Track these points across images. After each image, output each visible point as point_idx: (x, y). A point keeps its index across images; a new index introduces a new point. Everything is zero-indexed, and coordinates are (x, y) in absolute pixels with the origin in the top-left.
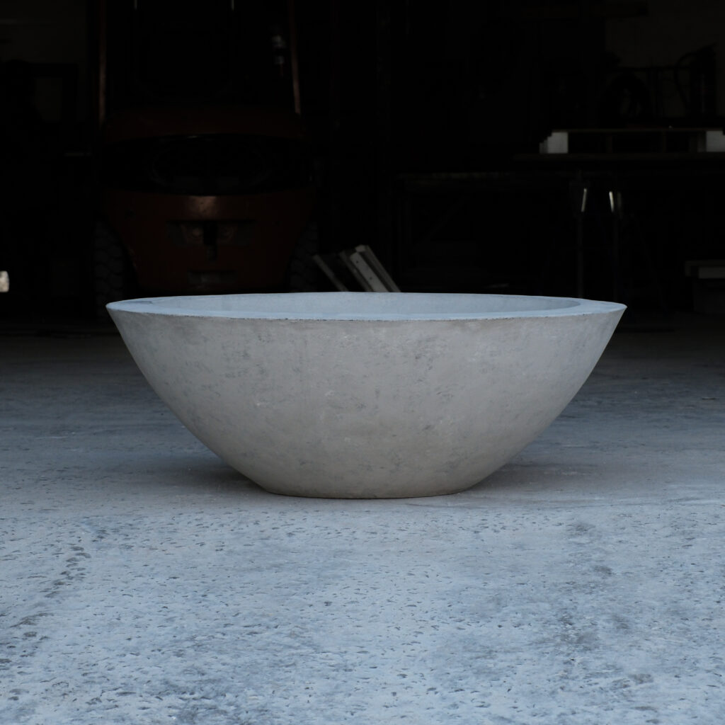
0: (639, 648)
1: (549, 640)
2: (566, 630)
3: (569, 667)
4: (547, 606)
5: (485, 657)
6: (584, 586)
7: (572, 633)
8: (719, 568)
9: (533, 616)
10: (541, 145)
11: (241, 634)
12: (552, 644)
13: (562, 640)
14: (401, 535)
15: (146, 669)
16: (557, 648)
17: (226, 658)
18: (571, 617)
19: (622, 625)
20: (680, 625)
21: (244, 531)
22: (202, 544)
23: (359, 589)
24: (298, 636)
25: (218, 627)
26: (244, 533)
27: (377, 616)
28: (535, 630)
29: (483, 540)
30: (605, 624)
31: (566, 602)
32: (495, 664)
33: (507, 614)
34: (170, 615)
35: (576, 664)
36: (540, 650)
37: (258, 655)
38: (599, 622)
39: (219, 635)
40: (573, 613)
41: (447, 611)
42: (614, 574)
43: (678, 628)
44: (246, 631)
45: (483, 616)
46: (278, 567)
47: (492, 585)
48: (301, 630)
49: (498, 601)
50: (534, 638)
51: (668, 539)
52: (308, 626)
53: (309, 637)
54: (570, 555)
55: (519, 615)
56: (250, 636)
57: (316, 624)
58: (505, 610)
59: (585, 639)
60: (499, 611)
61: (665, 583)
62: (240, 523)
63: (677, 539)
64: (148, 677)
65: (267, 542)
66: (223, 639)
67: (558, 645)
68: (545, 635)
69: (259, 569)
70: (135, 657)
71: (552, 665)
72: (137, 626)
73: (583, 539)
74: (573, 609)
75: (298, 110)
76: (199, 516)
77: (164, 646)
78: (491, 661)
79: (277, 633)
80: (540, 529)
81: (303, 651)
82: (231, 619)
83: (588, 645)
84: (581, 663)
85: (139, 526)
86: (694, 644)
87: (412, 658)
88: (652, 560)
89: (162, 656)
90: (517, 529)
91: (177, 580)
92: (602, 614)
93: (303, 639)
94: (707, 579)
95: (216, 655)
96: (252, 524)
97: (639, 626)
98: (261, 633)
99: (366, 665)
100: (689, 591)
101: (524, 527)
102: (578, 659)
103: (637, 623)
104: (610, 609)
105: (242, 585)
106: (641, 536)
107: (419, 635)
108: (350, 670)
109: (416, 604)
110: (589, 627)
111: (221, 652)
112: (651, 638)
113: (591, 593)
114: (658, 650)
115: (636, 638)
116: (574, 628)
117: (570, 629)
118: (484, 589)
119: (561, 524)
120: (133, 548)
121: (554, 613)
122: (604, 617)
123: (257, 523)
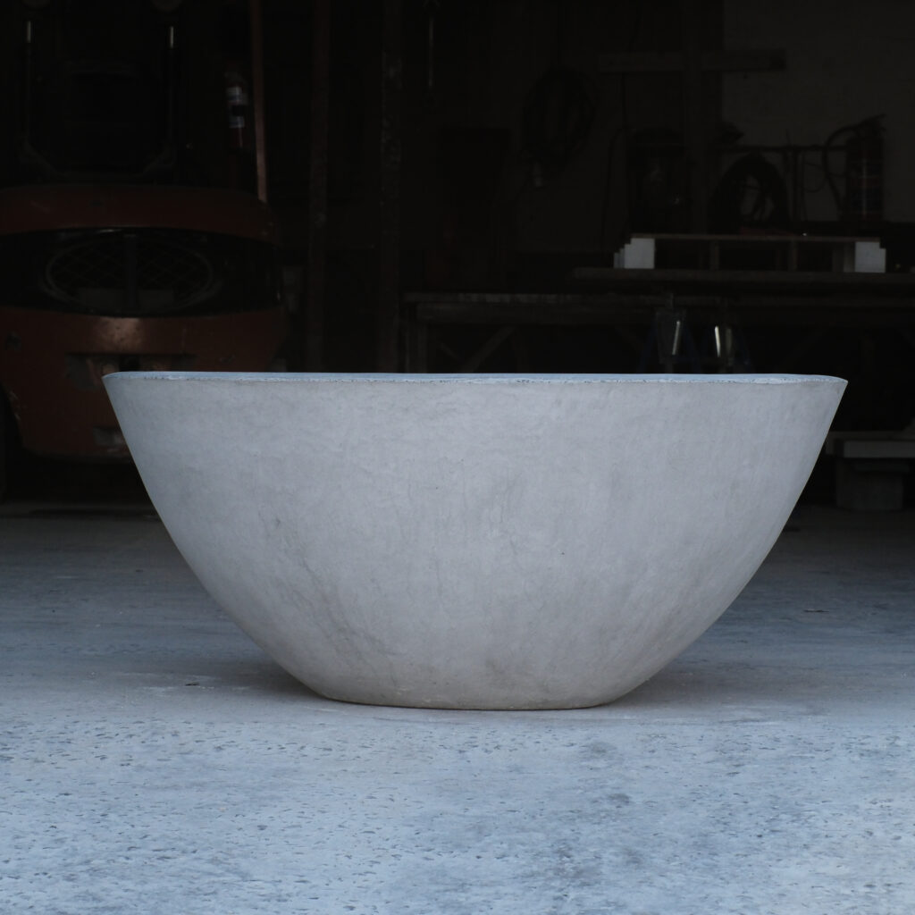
0: (651, 885)
1: (539, 874)
2: (564, 863)
3: (560, 903)
4: (541, 836)
5: (456, 890)
6: (593, 815)
7: (568, 867)
8: (769, 799)
9: (522, 847)
10: (616, 255)
11: (150, 858)
12: (542, 878)
13: (555, 874)
14: (362, 752)
15: (28, 894)
16: (548, 883)
17: (130, 885)
18: (570, 849)
19: (634, 859)
20: (709, 861)
21: (158, 743)
22: (103, 758)
23: (303, 812)
24: (221, 863)
25: (121, 850)
26: (159, 746)
27: (324, 842)
28: (523, 862)
29: (469, 761)
30: (612, 857)
31: (567, 832)
32: (467, 898)
33: (490, 844)
34: (60, 836)
35: (569, 900)
36: (526, 884)
37: (170, 881)
38: (605, 856)
39: (122, 860)
40: (573, 845)
41: (413, 839)
42: (633, 803)
43: (704, 864)
44: (156, 855)
45: (458, 846)
46: (201, 786)
47: (474, 811)
48: (225, 856)
49: (480, 830)
50: (520, 872)
51: (710, 765)
52: (235, 852)
53: (236, 864)
54: (579, 780)
55: (505, 846)
56: (161, 861)
57: (246, 849)
58: (487, 840)
59: (584, 874)
60: (479, 841)
61: (697, 814)
62: (154, 734)
63: (719, 766)
64: (31, 903)
65: (190, 757)
66: (126, 863)
67: (551, 879)
68: (535, 868)
69: (175, 787)
70: (14, 880)
71: (538, 901)
72: (17, 847)
73: (601, 763)
74: (574, 840)
75: (262, 197)
76: (100, 725)
77: (50, 870)
78: (463, 894)
79: (196, 859)
80: (546, 750)
81: (226, 879)
82: (138, 842)
83: (587, 881)
84: (576, 899)
85: (21, 735)
86: (720, 881)
87: (365, 890)
88: (684, 788)
89: (48, 880)
90: (516, 749)
91: (69, 797)
92: (611, 846)
93: (226, 866)
94: (750, 811)
95: (116, 881)
96: (170, 735)
97: (655, 860)
98: (175, 858)
99: (305, 895)
100: (725, 824)
101: (525, 748)
102: (572, 895)
103: (652, 858)
104: (621, 841)
105: (153, 805)
106: (675, 760)
107: (376, 865)
108: (285, 901)
109: (374, 830)
110: (592, 860)
111: (123, 877)
112: (668, 874)
113: (599, 823)
114: (674, 886)
115: (648, 874)
116: (572, 862)
117: (567, 862)
118: (464, 816)
119: (572, 745)
120: (13, 760)
121: (550, 844)
122: (612, 850)
123: (175, 734)
